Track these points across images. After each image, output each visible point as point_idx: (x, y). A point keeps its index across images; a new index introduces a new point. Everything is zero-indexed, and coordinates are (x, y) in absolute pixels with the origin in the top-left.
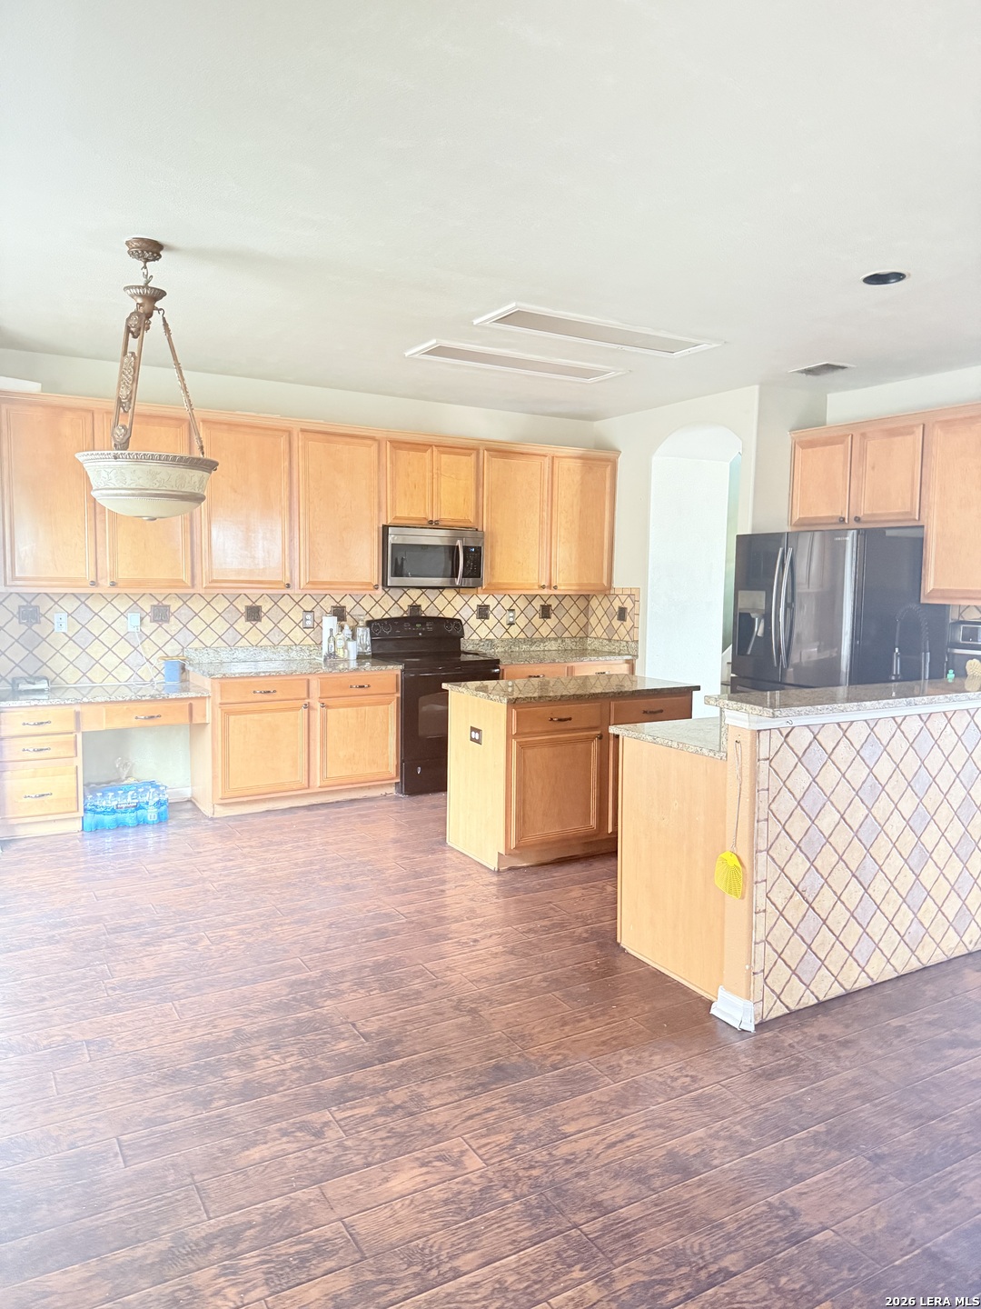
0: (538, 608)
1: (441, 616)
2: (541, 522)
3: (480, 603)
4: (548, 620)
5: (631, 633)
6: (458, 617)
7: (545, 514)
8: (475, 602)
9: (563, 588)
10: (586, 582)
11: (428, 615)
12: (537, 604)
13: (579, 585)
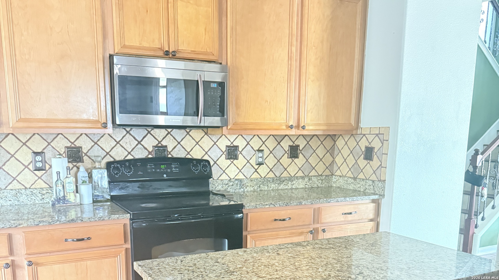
0: (287, 148)
1: (189, 156)
2: (290, 58)
3: (229, 144)
4: (296, 160)
5: (378, 172)
6: (206, 158)
7: (294, 49)
8: (224, 143)
9: (311, 128)
10: (334, 122)
11: (175, 156)
12: (286, 144)
13: (327, 125)
